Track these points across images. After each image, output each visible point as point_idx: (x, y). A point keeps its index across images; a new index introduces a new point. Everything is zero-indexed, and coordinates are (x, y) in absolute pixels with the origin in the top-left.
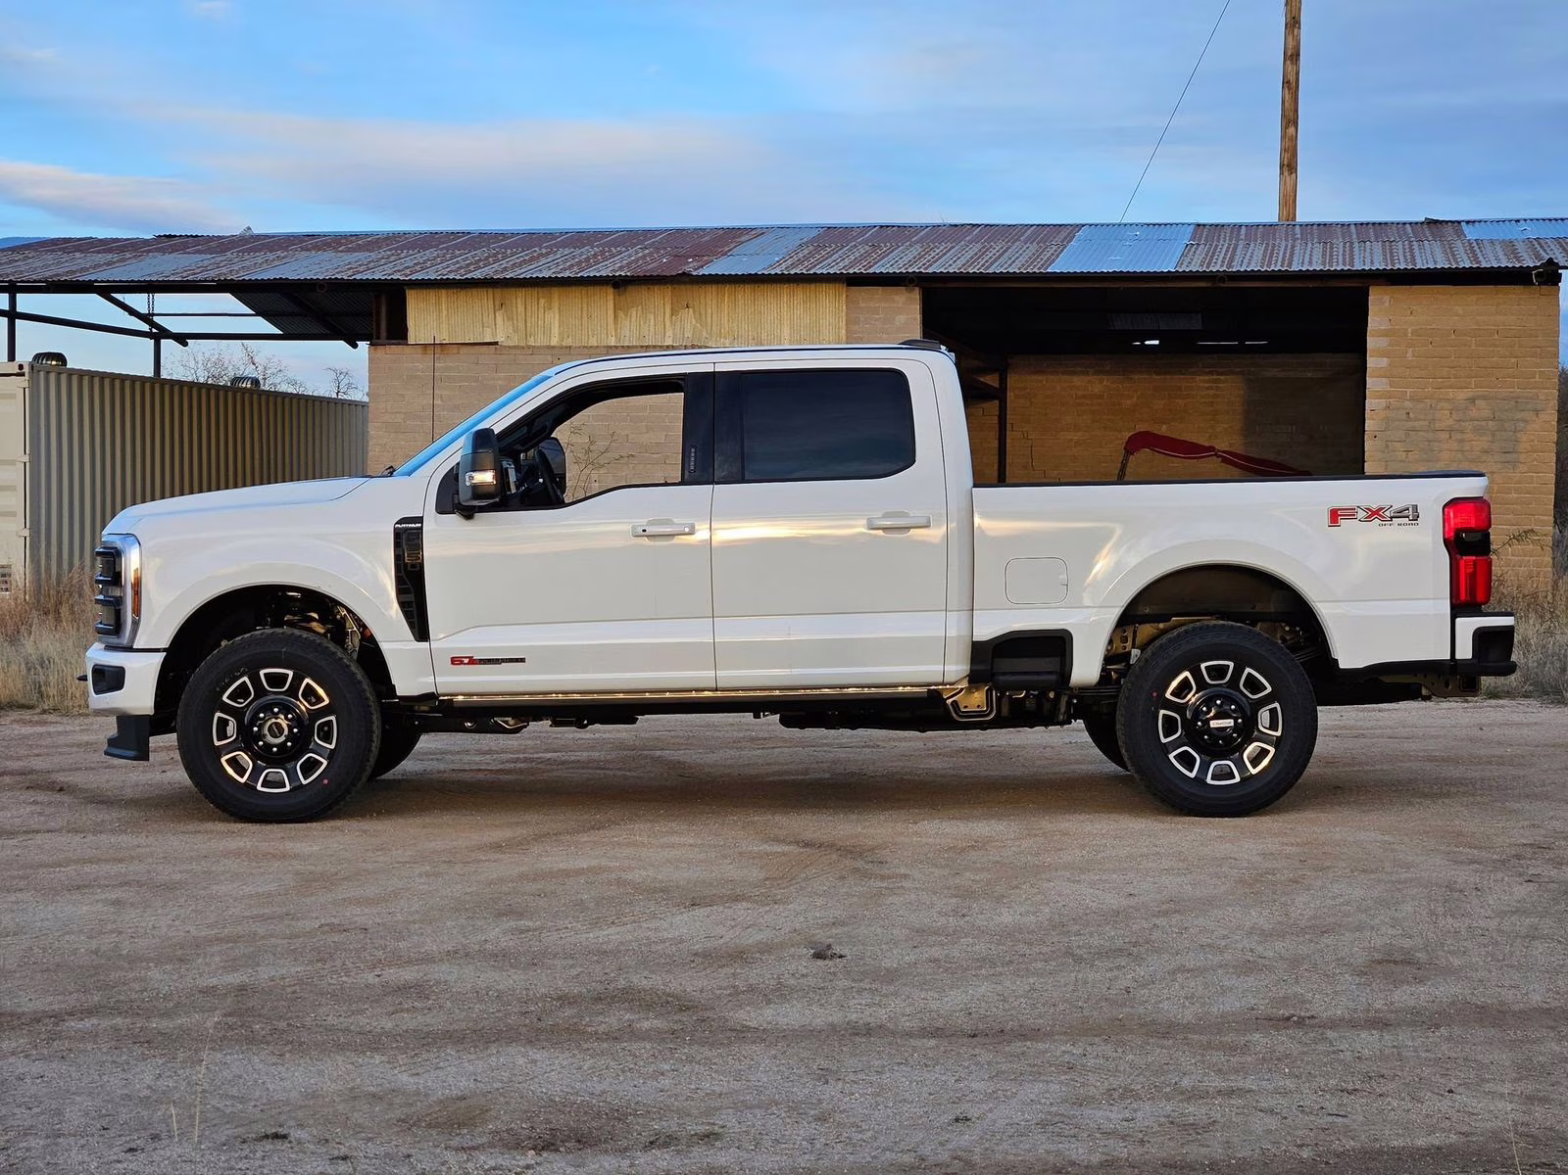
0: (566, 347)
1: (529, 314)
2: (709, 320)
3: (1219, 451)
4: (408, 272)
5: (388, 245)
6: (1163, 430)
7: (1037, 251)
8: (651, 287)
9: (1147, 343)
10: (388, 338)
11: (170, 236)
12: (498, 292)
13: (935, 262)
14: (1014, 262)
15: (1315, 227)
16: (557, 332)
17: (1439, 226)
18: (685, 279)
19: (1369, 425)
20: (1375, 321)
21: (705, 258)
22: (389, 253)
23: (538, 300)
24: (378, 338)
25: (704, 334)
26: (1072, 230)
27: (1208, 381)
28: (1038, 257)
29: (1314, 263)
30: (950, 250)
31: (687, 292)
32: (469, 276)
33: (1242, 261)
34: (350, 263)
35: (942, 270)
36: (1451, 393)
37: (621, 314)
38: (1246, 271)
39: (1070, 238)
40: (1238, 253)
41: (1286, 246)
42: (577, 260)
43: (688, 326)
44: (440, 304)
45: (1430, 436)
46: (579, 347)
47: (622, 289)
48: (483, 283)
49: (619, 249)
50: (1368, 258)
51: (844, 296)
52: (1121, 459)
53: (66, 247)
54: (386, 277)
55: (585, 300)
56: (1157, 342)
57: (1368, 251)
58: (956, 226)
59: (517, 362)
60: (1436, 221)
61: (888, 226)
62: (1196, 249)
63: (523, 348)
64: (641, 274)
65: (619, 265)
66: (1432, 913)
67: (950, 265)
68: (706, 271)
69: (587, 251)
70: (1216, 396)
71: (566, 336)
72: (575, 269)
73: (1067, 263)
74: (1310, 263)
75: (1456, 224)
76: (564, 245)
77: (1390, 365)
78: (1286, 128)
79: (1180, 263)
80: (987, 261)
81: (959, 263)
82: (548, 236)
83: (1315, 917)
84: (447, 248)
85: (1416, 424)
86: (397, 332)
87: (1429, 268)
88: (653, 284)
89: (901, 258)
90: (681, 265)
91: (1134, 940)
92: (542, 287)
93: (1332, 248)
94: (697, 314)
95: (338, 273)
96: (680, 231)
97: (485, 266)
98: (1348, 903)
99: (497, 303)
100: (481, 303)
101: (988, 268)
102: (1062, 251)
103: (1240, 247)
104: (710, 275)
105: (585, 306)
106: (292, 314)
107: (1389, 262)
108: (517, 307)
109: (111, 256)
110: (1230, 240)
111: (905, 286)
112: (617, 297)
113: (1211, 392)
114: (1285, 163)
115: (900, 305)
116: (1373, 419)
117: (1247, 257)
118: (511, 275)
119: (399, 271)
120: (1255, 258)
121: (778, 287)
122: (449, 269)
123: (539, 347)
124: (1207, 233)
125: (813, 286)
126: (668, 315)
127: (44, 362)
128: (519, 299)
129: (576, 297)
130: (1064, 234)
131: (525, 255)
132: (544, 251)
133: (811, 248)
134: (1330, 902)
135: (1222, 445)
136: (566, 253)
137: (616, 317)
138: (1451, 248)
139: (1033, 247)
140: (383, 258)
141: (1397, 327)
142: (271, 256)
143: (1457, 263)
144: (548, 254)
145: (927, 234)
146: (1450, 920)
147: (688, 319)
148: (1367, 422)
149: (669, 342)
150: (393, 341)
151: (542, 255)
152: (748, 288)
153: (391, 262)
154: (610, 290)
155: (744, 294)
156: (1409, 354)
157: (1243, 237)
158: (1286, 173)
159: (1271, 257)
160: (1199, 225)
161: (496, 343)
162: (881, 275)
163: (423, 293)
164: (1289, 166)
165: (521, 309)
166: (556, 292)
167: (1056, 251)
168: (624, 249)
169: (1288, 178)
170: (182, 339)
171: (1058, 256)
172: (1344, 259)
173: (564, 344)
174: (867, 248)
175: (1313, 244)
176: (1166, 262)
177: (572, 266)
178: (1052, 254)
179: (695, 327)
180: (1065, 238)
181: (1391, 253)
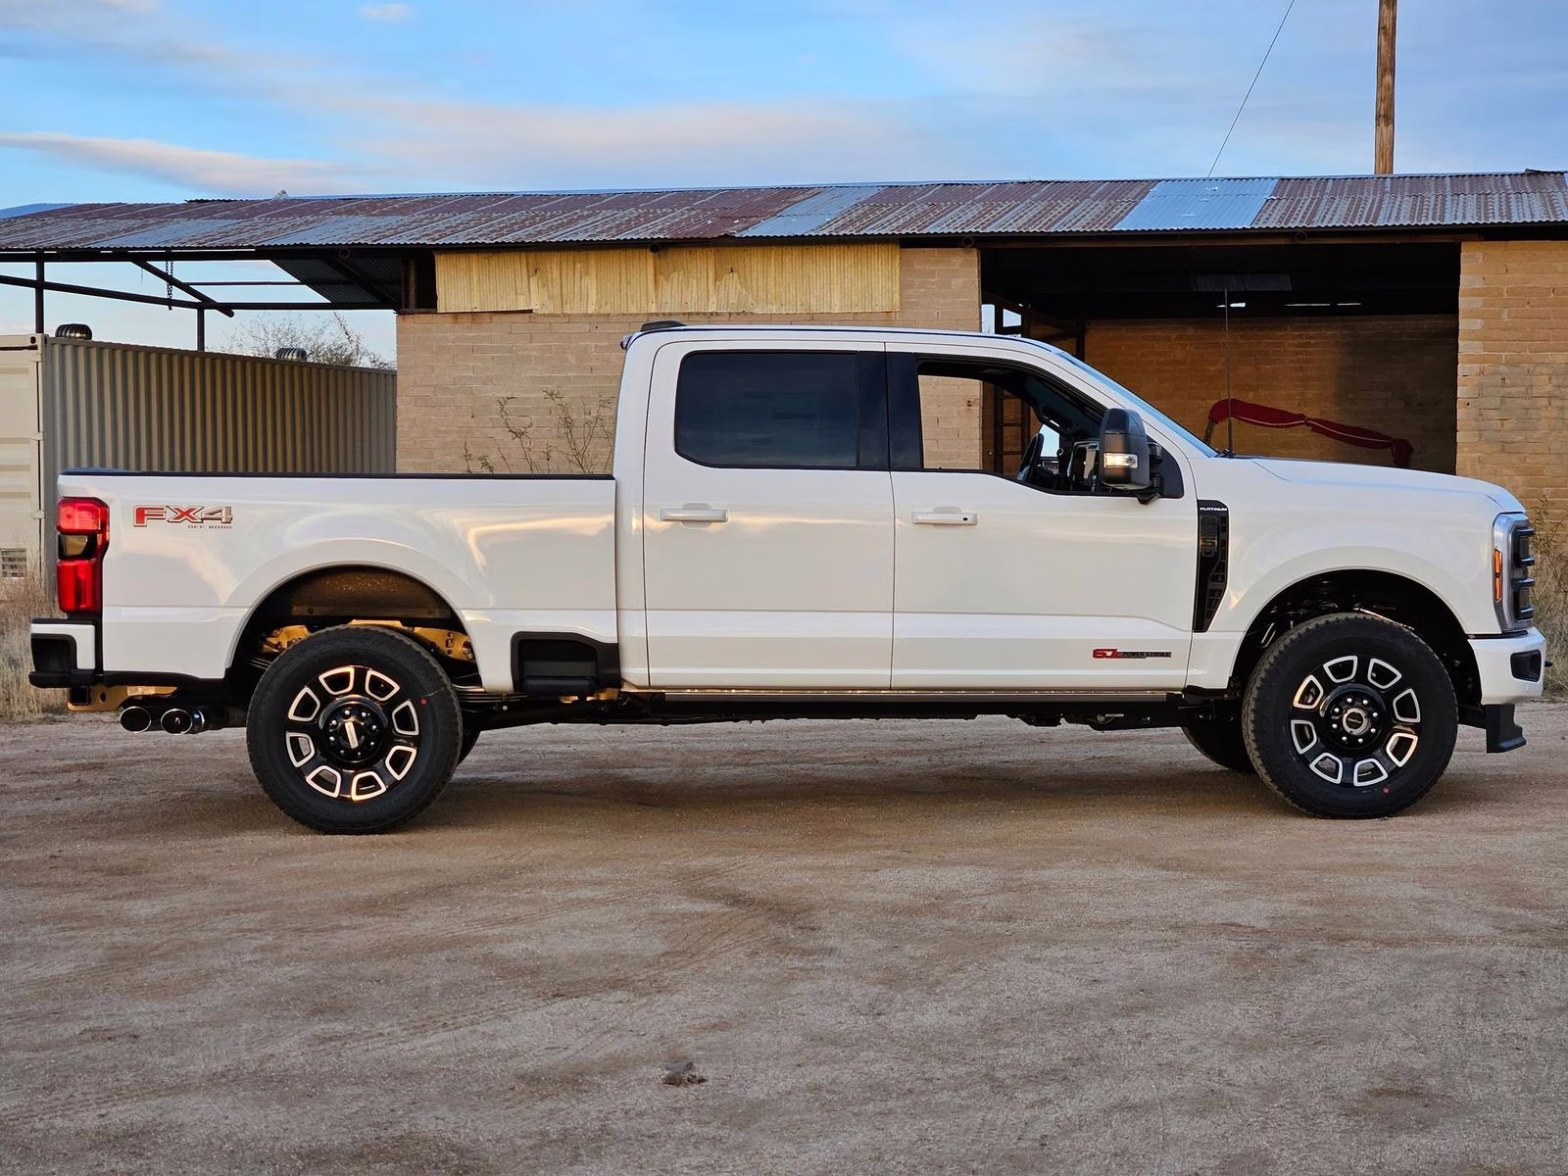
0: (604, 315)
1: (564, 280)
2: (755, 282)
3: (1309, 419)
4: (436, 236)
5: (424, 208)
6: (1250, 398)
7: (1106, 208)
8: (693, 250)
9: (1233, 305)
10: (418, 306)
11: (202, 201)
12: (532, 256)
13: (995, 221)
14: (1078, 220)
15: (1407, 179)
16: (594, 299)
17: (1541, 177)
18: (726, 242)
19: (1461, 392)
20: (1467, 280)
21: (753, 219)
22: (423, 216)
23: (574, 264)
24: (407, 307)
25: (750, 299)
26: (1147, 186)
27: (1297, 346)
28: (1106, 214)
29: (1402, 218)
30: (1014, 208)
31: (732, 255)
32: (499, 240)
33: (1324, 217)
34: (378, 227)
35: (1001, 229)
36: (1550, 357)
37: (661, 278)
38: (1327, 227)
39: (1144, 194)
40: (1321, 208)
41: (1374, 200)
42: (617, 222)
43: (732, 292)
44: (471, 270)
45: (1526, 403)
46: (618, 315)
47: (662, 253)
48: (514, 247)
49: (664, 210)
50: (1463, 212)
51: (898, 258)
52: (1205, 429)
53: (90, 214)
54: (411, 242)
55: (623, 265)
56: (1243, 305)
57: (1461, 204)
58: (1024, 183)
59: (553, 331)
60: (1538, 172)
61: (952, 184)
62: (1277, 204)
63: (558, 316)
64: (681, 237)
65: (660, 227)
66: (1461, 1013)
67: (1011, 224)
68: (750, 233)
69: (632, 212)
70: (1307, 361)
71: (604, 304)
72: (614, 231)
73: (1137, 220)
74: (1397, 218)
75: (1559, 175)
76: (607, 207)
77: (1483, 327)
78: (1382, 77)
79: (1257, 220)
80: (1050, 220)
81: (1020, 222)
82: (595, 197)
83: (1313, 1017)
84: (485, 211)
85: (1513, 391)
86: (427, 301)
87: (1525, 222)
88: (696, 247)
89: (960, 218)
90: (725, 227)
91: (1076, 1056)
92: (579, 251)
93: (1422, 202)
94: (742, 278)
95: (363, 238)
96: (732, 191)
97: (520, 229)
98: (1359, 995)
99: (531, 269)
100: (513, 269)
101: (1050, 227)
102: (1133, 208)
103: (1324, 202)
104: (754, 237)
105: (624, 271)
106: (338, 282)
107: (1483, 216)
108: (552, 273)
109: (133, 222)
110: (1315, 194)
111: (961, 247)
112: (657, 260)
113: (1301, 357)
114: (1382, 113)
115: (957, 267)
116: (1466, 385)
117: (1330, 212)
118: (544, 239)
119: (427, 235)
120: (1338, 212)
121: (827, 250)
122: (481, 233)
123: (576, 315)
124: (1291, 187)
125: (865, 247)
126: (711, 280)
127: (68, 334)
128: (553, 265)
129: (614, 261)
130: (1137, 190)
131: (564, 218)
132: (586, 213)
133: (867, 208)
134: (1337, 993)
135: (1312, 412)
136: (609, 215)
137: (656, 282)
138: (1551, 201)
139: (1102, 205)
140: (415, 222)
141: (1491, 286)
142: (299, 221)
143: (1556, 216)
144: (588, 216)
145: (993, 193)
146: (1479, 1022)
147: (733, 282)
148: (1459, 389)
149: (712, 308)
150: (422, 310)
151: (582, 217)
152: (796, 251)
153: (421, 226)
154: (650, 254)
155: (792, 258)
156: (1505, 315)
157: (1328, 191)
158: (1382, 125)
159: (1356, 212)
160: (1283, 179)
161: (530, 311)
162: (935, 236)
163: (454, 258)
164: (1386, 116)
165: (556, 275)
166: (593, 255)
167: (1126, 208)
168: (670, 210)
169: (1384, 130)
170: (227, 309)
171: (1127, 214)
172: (1434, 213)
173: (602, 312)
174: (926, 207)
175: (1403, 198)
176: (1242, 219)
177: (611, 228)
178: (1121, 212)
179: (740, 293)
180: (1138, 194)
181: (1486, 205)
